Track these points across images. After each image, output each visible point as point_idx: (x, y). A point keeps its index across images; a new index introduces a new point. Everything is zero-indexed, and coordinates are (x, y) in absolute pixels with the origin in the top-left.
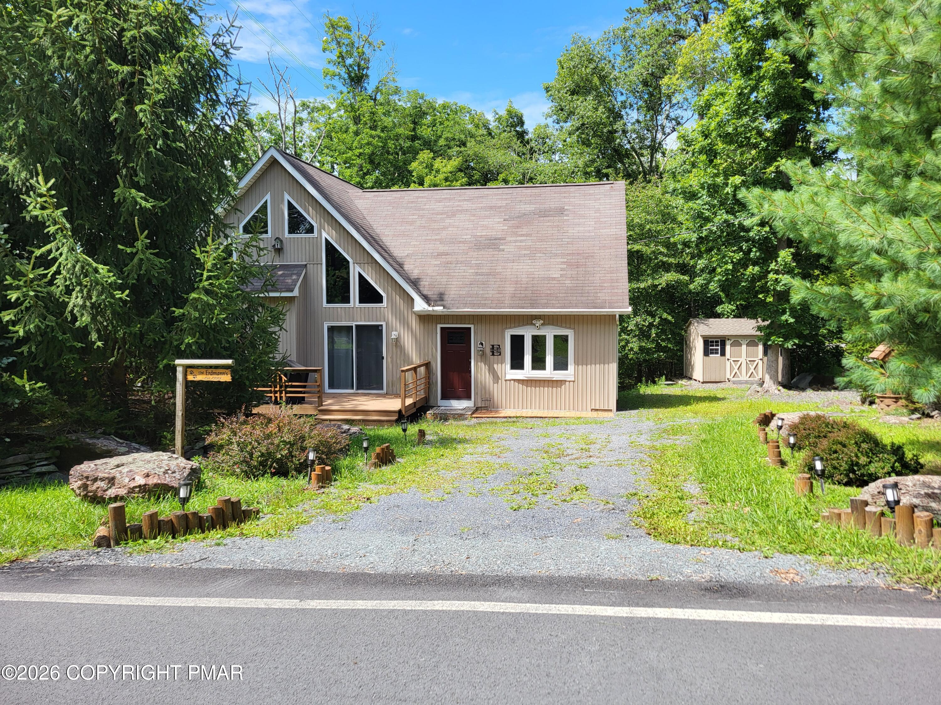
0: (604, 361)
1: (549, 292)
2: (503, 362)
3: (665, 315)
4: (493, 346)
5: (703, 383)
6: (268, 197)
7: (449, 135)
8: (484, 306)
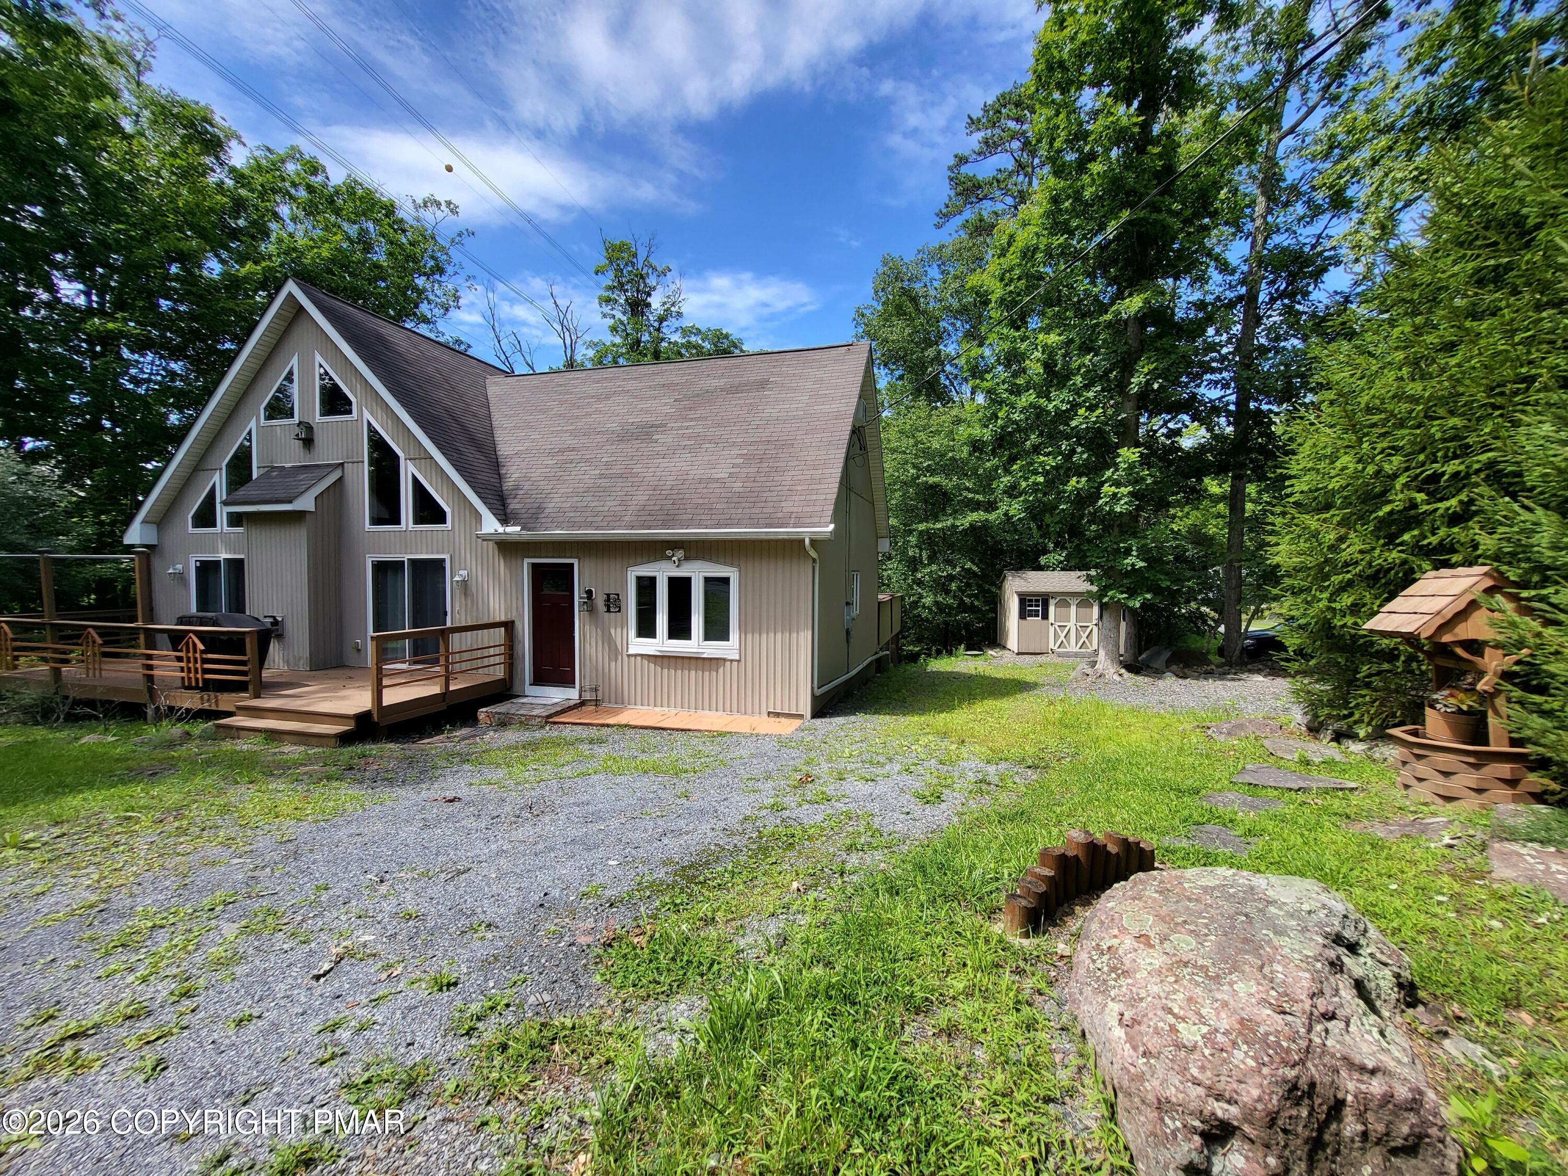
1: (701, 501)
2: (623, 623)
4: (608, 595)
5: (1018, 654)
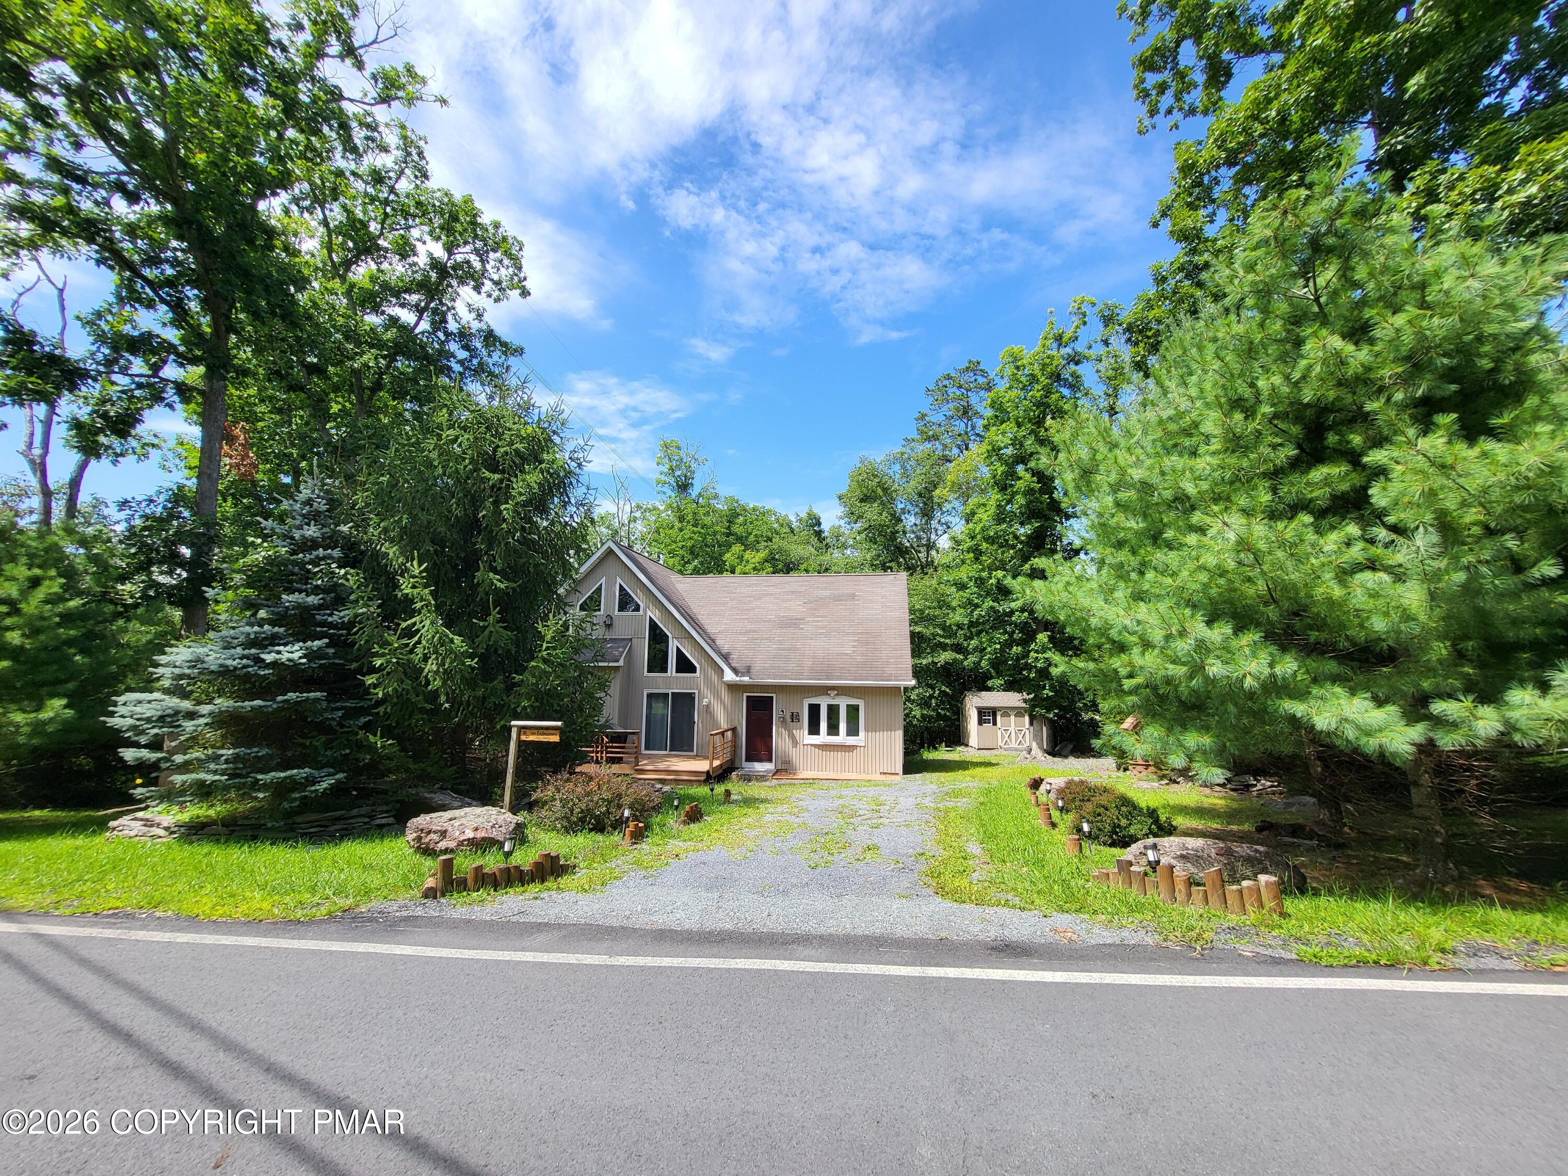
0: (891, 729)
1: (842, 666)
2: (801, 728)
3: (943, 688)
4: (793, 713)
5: (978, 749)
6: (603, 580)
7: (759, 533)
8: (786, 677)
